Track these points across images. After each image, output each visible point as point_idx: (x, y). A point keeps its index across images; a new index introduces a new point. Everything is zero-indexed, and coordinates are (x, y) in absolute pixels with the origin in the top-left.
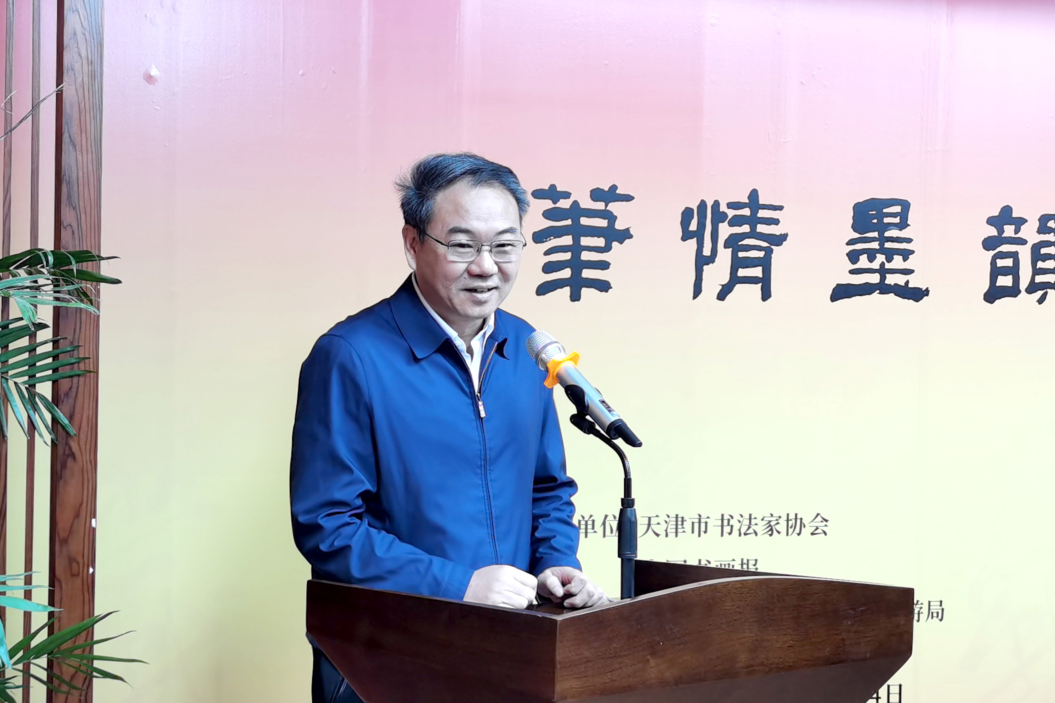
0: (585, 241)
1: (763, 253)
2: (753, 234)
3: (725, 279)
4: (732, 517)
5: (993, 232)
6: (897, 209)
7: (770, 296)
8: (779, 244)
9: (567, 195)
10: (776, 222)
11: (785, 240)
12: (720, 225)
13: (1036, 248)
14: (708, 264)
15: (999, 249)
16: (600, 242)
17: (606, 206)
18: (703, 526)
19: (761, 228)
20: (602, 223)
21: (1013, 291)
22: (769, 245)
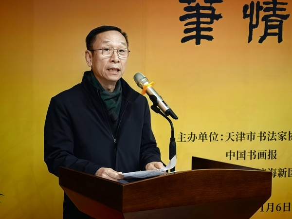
0: (202, 20)
1: (279, 23)
3: (262, 34)
4: (265, 133)
7: (282, 41)
8: (286, 19)
9: (194, 1)
10: (284, 9)
11: (288, 17)
12: (260, 11)
14: (255, 28)
16: (209, 20)
17: (211, 5)
18: (253, 136)
19: (278, 12)
22: (281, 19)
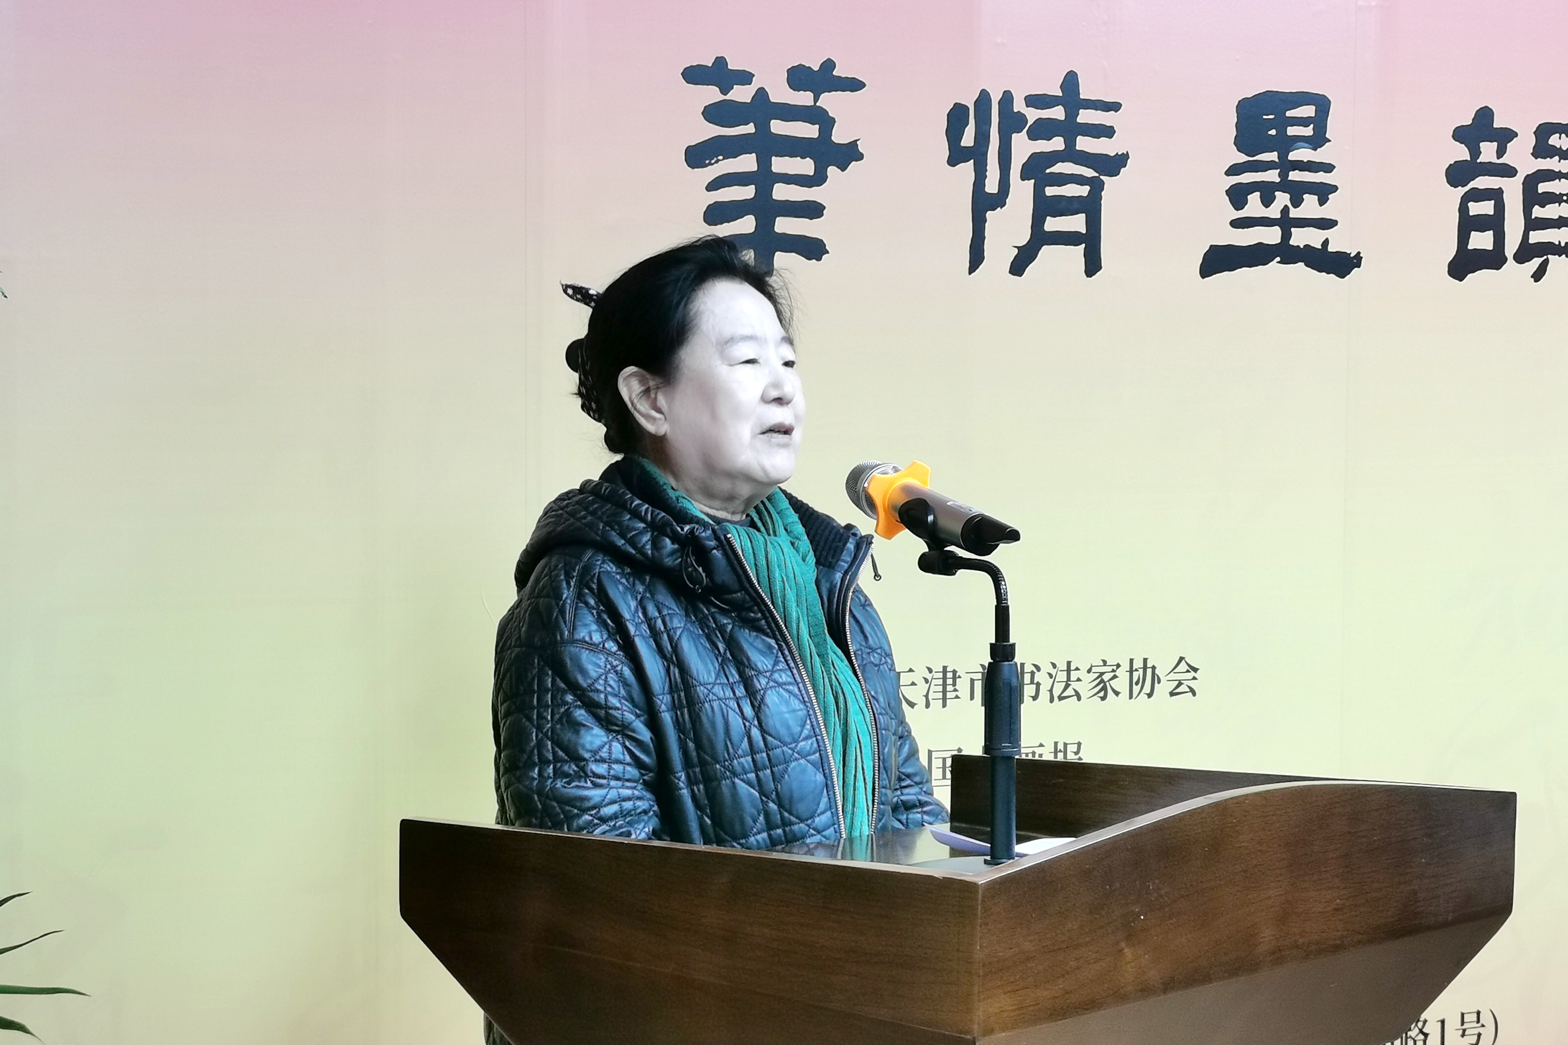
0: (780, 165)
1: (1087, 189)
2: (1071, 154)
3: (1024, 237)
4: (1038, 668)
5: (1462, 153)
6: (1308, 111)
7: (1100, 268)
9: (745, 78)
10: (1107, 132)
12: (1014, 136)
13: (1531, 182)
15: (1472, 185)
16: (806, 166)
17: (816, 99)
19: (1084, 144)
20: (810, 131)
21: (1495, 259)
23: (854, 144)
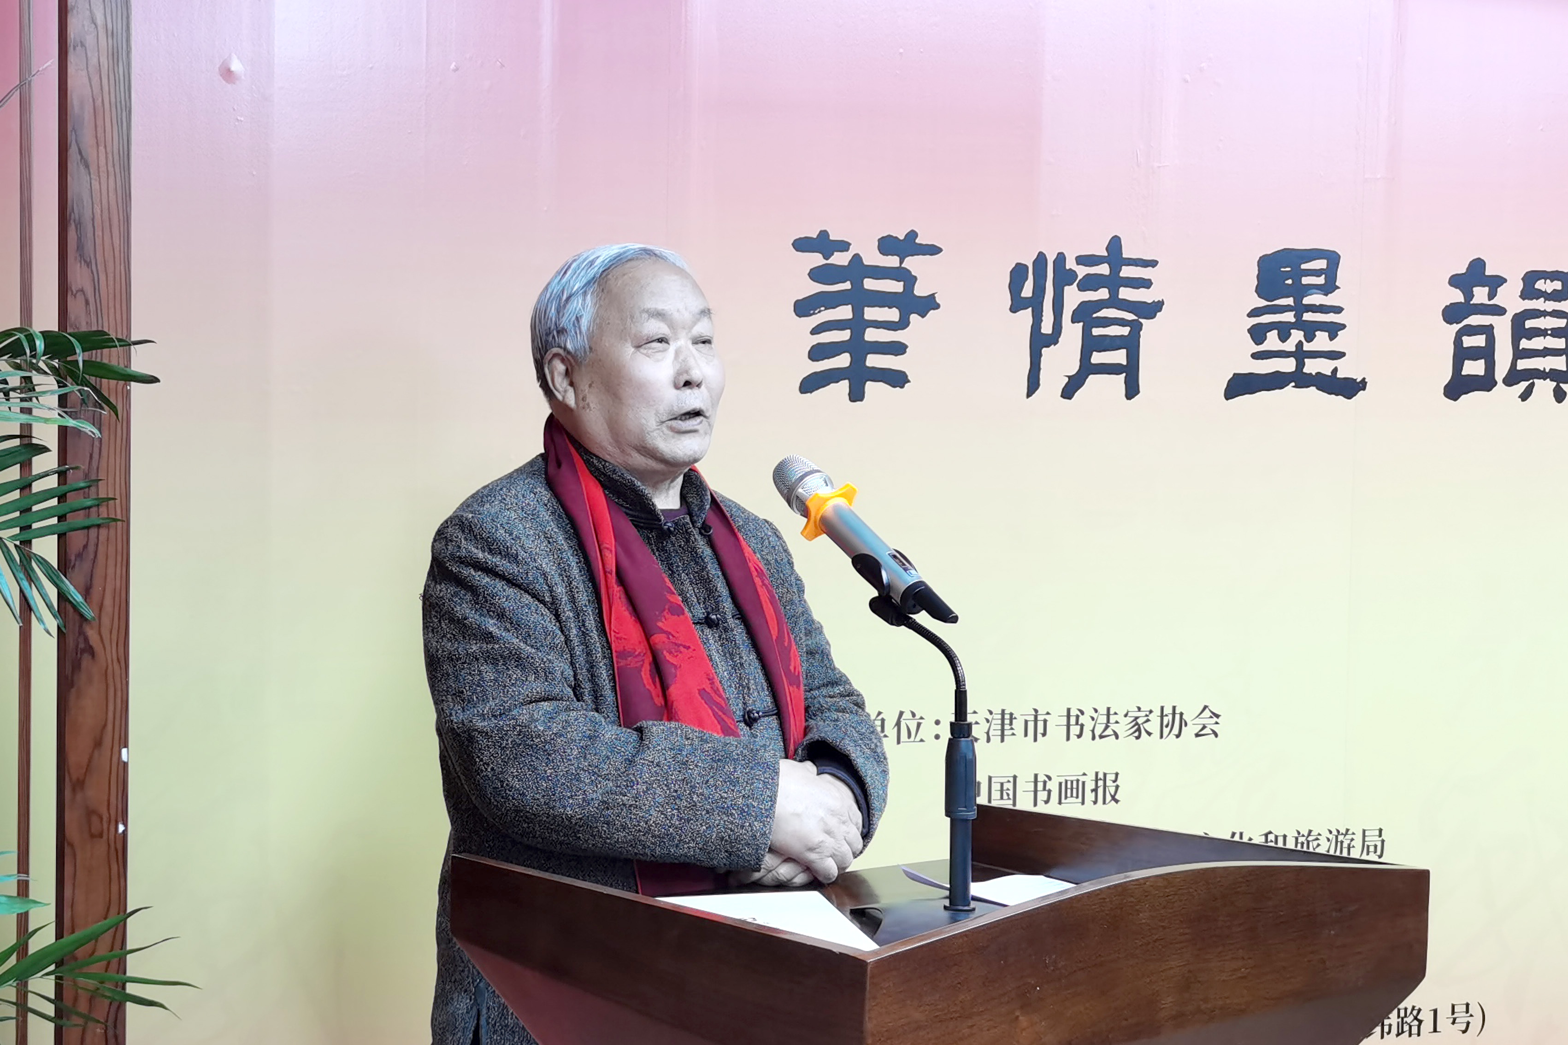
0: (871, 313)
2: (1114, 302)
3: (1074, 368)
4: (1082, 713)
5: (1458, 296)
6: (1321, 264)
7: (1138, 392)
8: (1152, 316)
9: (844, 246)
10: (1146, 284)
11: (1160, 310)
12: (1066, 288)
13: (1519, 320)
14: (1048, 346)
15: (1466, 322)
16: (892, 314)
17: (901, 262)
18: (1040, 725)
19: (1126, 293)
20: (896, 287)
21: (1486, 383)
22: (1136, 318)
23: (932, 296)
